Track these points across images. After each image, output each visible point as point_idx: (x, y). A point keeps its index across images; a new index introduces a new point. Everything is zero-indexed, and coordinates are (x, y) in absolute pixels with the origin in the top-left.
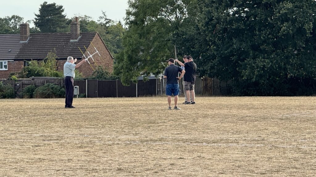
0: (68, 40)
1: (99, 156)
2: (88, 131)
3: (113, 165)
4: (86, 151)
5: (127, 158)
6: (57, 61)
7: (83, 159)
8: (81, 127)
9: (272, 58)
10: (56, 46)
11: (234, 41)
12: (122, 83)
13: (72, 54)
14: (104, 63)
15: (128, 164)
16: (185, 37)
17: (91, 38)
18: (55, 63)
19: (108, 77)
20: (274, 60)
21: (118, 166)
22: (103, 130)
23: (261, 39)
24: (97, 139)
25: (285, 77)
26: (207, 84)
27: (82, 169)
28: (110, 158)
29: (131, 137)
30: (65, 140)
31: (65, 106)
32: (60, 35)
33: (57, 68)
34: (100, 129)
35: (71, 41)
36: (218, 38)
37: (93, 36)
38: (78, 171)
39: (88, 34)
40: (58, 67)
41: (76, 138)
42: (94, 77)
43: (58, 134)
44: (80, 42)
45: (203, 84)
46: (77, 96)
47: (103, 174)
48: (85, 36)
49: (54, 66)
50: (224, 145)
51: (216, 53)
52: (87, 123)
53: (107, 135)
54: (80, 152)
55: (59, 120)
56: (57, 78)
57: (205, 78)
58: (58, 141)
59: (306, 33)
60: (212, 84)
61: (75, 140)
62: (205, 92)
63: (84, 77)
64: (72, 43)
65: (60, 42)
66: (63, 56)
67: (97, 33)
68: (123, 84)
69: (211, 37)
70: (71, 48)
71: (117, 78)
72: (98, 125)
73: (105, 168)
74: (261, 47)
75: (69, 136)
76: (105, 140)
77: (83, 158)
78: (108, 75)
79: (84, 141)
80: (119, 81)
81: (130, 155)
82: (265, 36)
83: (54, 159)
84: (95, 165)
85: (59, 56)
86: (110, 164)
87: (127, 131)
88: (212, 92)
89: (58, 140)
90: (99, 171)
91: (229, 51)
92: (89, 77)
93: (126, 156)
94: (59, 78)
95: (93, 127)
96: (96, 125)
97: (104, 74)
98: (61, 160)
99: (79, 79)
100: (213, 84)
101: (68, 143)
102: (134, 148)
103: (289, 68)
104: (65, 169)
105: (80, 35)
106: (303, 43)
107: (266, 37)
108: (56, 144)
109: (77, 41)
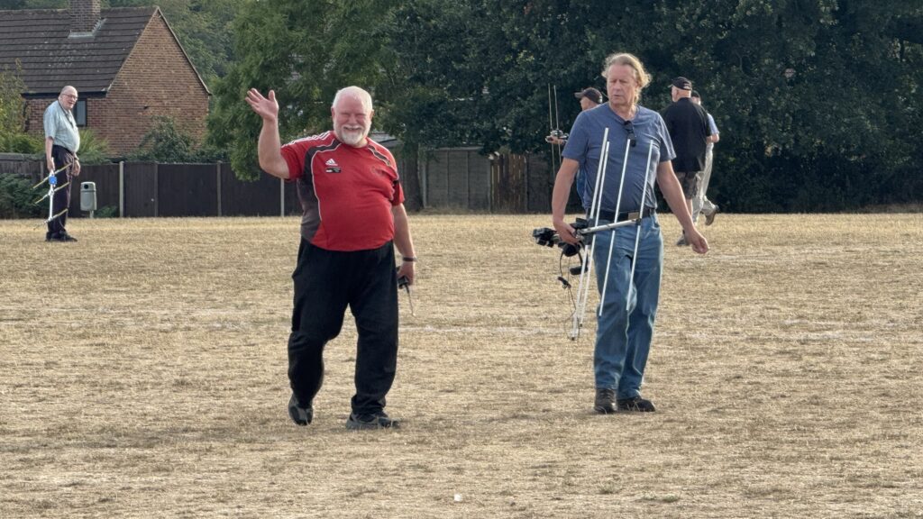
0: (60, 34)
1: (130, 356)
2: (109, 299)
3: (165, 373)
4: (97, 345)
5: (208, 359)
6: (25, 100)
7: (87, 362)
8: (91, 290)
9: (712, 93)
10: (23, 54)
11: (591, 37)
12: (233, 173)
13: (74, 77)
14: (179, 109)
15: (205, 373)
16: (435, 26)
17: (134, 26)
18: (19, 108)
19: (192, 153)
20: (719, 99)
21: (178, 377)
22: (151, 297)
23: (676, 29)
24: (132, 319)
25: (755, 155)
26: (508, 177)
27: (81, 382)
28: (160, 359)
29: (229, 313)
30: (41, 320)
31: (45, 236)
32: (36, 16)
33: (27, 123)
34: (142, 295)
35: (73, 35)
36: (540, 30)
37: (141, 20)
38: (72, 388)
39: (128, 15)
40: (31, 122)
41: (72, 316)
42: (144, 152)
43: (23, 307)
44: (100, 39)
45: (496, 174)
46: (92, 214)
47: (136, 394)
48: (116, 21)
49: (17, 119)
50: (483, 330)
51: (533, 76)
52: (107, 281)
53: (163, 309)
54: (81, 346)
55: (26, 273)
56: (27, 155)
57: (501, 156)
58: (21, 322)
59: (817, 14)
60: (523, 175)
61: (68, 319)
62: (501, 202)
63: (114, 154)
64: (75, 43)
65: (37, 41)
66: (45, 85)
67: (156, 12)
68: (237, 175)
69: (517, 23)
70: (72, 59)
71: (219, 157)
72: (139, 285)
73: (141, 380)
74: (676, 57)
75: (54, 310)
76: (154, 321)
77: (87, 360)
78: (189, 148)
79: (95, 322)
80: (226, 167)
81: (217, 353)
82: (688, 21)
83: (9, 362)
84: (118, 375)
85: (34, 84)
86: (159, 372)
87: (220, 299)
88: (523, 200)
89: (19, 320)
90: (126, 386)
91: (574, 70)
92: (129, 154)
93: (205, 355)
94: (34, 157)
95: (124, 289)
96: (133, 284)
97: (177, 143)
98: (27, 364)
99: (98, 159)
100: (526, 176)
101: (50, 327)
102: (230, 338)
103: (767, 125)
104: (36, 382)
105: (102, 19)
106: (809, 46)
107: (692, 26)
108: (16, 330)
109: (90, 38)
